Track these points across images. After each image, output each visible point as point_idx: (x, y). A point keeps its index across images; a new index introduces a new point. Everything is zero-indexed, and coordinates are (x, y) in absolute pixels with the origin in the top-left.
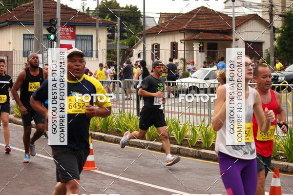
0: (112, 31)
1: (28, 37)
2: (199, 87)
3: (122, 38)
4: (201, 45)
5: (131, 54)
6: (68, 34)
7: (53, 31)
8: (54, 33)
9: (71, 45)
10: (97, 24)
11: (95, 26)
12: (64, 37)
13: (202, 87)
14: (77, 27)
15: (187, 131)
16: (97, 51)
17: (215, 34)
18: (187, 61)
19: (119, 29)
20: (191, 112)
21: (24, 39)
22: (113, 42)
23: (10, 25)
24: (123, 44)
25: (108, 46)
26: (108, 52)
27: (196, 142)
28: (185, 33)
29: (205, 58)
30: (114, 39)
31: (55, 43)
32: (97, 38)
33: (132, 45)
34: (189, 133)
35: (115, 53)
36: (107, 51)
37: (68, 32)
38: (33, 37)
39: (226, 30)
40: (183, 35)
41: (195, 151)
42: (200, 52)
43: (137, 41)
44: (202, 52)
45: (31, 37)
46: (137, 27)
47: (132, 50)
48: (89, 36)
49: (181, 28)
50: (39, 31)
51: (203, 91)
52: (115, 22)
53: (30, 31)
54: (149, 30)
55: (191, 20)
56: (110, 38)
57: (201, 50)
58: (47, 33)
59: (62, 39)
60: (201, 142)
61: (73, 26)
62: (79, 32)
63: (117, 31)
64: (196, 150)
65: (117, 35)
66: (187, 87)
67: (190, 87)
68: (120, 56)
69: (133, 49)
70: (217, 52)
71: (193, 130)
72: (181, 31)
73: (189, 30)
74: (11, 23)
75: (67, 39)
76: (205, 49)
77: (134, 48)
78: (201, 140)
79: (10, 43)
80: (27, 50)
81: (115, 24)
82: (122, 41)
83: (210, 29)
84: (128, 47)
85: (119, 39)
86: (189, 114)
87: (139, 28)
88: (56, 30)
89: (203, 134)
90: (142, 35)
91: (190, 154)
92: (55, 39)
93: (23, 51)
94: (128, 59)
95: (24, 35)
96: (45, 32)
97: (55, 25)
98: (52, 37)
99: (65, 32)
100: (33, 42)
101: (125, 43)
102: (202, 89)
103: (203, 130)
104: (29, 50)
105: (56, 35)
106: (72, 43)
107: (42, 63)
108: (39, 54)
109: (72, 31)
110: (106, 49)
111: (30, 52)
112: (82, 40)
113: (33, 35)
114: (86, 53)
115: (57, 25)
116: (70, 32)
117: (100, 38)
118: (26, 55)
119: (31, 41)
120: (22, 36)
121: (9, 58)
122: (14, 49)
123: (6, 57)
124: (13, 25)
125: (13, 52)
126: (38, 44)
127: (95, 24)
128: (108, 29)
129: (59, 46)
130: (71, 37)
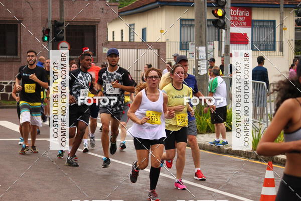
1: (187, 23)
6: (241, 19)
9: (245, 34)
10: (282, 6)
11: (279, 8)
12: (237, 23)
14: (253, 8)
16: (281, 43)
21: (182, 25)
23: (162, 6)
25: (296, 35)
31: (224, 31)
32: (281, 25)
36: (296, 43)
37: (242, 16)
38: (193, 23)
45: (190, 23)
48: (271, 21)
50: (201, 15)
53: (190, 15)
59: (234, 25)
61: (249, 8)
62: (257, 16)
74: (163, 4)
75: (241, 26)
79: (162, 31)
80: (186, 41)
93: (181, 42)
95: (182, 20)
96: (211, 16)
97: (223, 7)
98: (220, 23)
99: (238, 16)
100: (194, 30)
105: (225, 20)
106: (247, 31)
107: (205, 58)
108: (202, 46)
109: (247, 14)
110: (294, 39)
111: (190, 43)
112: (261, 26)
113: (192, 20)
114: (267, 45)
115: (226, 6)
116: (244, 16)
117: (285, 24)
118: (184, 47)
119: (192, 28)
120: (179, 21)
121: (161, 51)
122: (168, 40)
123: (157, 50)
124: (167, 6)
125: (167, 43)
126: (200, 33)
127: (279, 5)
128: (296, 12)
129: (229, 35)
130: (245, 23)
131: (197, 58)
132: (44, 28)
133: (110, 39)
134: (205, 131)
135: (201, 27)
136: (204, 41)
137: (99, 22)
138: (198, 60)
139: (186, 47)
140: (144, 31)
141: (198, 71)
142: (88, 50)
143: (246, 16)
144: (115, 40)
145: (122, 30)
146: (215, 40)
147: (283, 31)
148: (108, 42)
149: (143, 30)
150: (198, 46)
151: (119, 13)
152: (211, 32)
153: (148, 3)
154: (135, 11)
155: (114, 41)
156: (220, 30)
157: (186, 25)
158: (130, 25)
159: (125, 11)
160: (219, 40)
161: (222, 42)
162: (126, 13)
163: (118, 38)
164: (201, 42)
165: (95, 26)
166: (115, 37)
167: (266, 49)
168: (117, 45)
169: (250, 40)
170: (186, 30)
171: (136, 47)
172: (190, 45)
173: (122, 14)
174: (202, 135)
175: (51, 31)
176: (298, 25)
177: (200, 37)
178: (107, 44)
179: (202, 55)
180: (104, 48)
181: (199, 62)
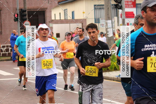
1: (98, 7)
6: (130, 3)
9: (132, 12)
21: (95, 9)
31: (120, 10)
37: (130, 2)
45: (100, 7)
59: (126, 7)
62: (139, 1)
75: (130, 8)
79: (84, 13)
80: (98, 18)
92: (121, 8)
93: (95, 19)
95: (95, 5)
104: (99, 17)
105: (122, 4)
106: (134, 10)
107: (111, 27)
108: (109, 20)
111: (100, 19)
113: (103, 5)
116: (131, 2)
120: (93, 6)
121: (84, 24)
122: (87, 17)
123: (81, 24)
125: (87, 20)
126: (108, 12)
129: (124, 13)
130: (132, 6)
131: (107, 27)
132: (15, 14)
133: (53, 18)
135: (108, 9)
136: (110, 17)
137: (46, 9)
138: (107, 28)
139: (98, 21)
140: (73, 13)
141: (108, 35)
143: (132, 2)
145: (60, 13)
146: (115, 16)
150: (107, 20)
152: (113, 11)
155: (55, 20)
156: (118, 10)
157: (97, 8)
158: (65, 10)
159: (61, 2)
160: (117, 16)
161: (119, 17)
162: (62, 3)
163: (58, 18)
164: (108, 18)
165: (44, 11)
166: (56, 17)
168: (58, 22)
170: (98, 11)
171: (69, 22)
173: (60, 3)
174: (111, 72)
175: (19, 15)
177: (108, 15)
178: (52, 21)
179: (110, 25)
180: (51, 24)
181: (108, 29)
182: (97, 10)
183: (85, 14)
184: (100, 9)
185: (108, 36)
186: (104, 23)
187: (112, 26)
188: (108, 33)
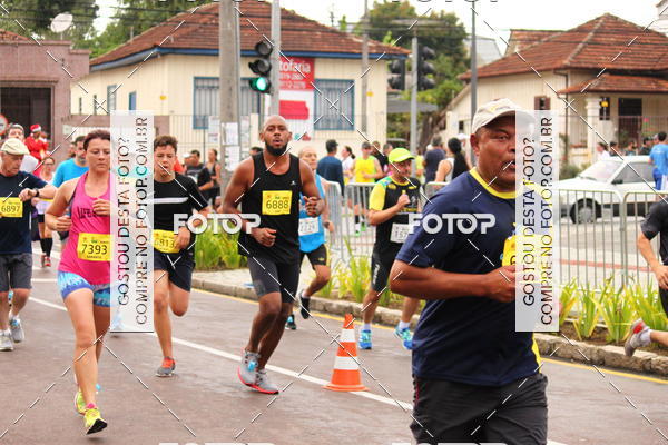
0: (400, 70)
1: (206, 83)
2: (600, 202)
3: (423, 86)
4: (605, 104)
5: (442, 123)
6: (297, 77)
7: (263, 70)
8: (266, 74)
9: (303, 104)
10: (365, 56)
11: (360, 58)
12: (288, 84)
13: (607, 201)
14: (317, 60)
15: (571, 302)
16: (364, 117)
17: (635, 78)
18: (573, 140)
19: (415, 66)
20: (582, 258)
21: (196, 87)
22: (403, 96)
23: (163, 55)
24: (423, 100)
25: (389, 104)
26: (391, 118)
27: (592, 329)
28: (566, 76)
29: (612, 134)
30: (403, 89)
31: (267, 96)
32: (364, 87)
33: (445, 103)
34: (577, 307)
35: (405, 121)
36: (388, 118)
37: (297, 72)
38: (216, 84)
39: (661, 70)
40: (563, 79)
41: (592, 350)
42: (601, 119)
43: (456, 94)
44: (608, 119)
45: (211, 84)
46: (457, 61)
47: (445, 115)
48: (347, 81)
49: (558, 65)
50: (230, 69)
51: (610, 211)
52: (405, 51)
53: (210, 69)
54: (485, 68)
55: (581, 45)
56: (397, 85)
57: (604, 114)
58: (250, 74)
59: (284, 87)
60: (605, 329)
61: (309, 58)
62: (324, 71)
63: (410, 69)
64: (592, 346)
65: (411, 79)
66: (573, 201)
67: (581, 201)
68: (418, 129)
69: (449, 114)
70: (641, 121)
71: (587, 301)
72: (557, 71)
73: (576, 68)
74: (163, 51)
75: (296, 89)
76: (614, 113)
77: (450, 110)
78: (603, 323)
79: (162, 98)
80: (203, 113)
81: (406, 55)
82: (422, 94)
83: (625, 67)
84: (435, 108)
85: (415, 88)
86: (578, 263)
87: (462, 64)
88: (270, 67)
89: (608, 311)
90: (468, 81)
91: (578, 356)
92: (268, 89)
93: (194, 116)
94: (435, 136)
95: (196, 79)
96: (246, 72)
97: (267, 57)
98: (261, 84)
99: (291, 73)
100: (217, 97)
101: (429, 97)
102: (607, 206)
103: (610, 301)
104: (208, 112)
105: (271, 79)
106: (307, 97)
107: (237, 142)
108: (232, 121)
109: (308, 70)
110: (385, 112)
111: (210, 118)
112: (329, 90)
113: (217, 79)
114: (340, 122)
115: (272, 56)
116: (301, 72)
117: (371, 86)
118: (201, 124)
119: (213, 93)
120: (192, 80)
121: (160, 131)
122: (172, 112)
124: (172, 56)
125: (171, 119)
126: (229, 100)
127: (360, 54)
128: (390, 66)
129: (277, 105)
130: (303, 84)
131: (223, 143)
133: (75, 110)
134: (237, 264)
135: (231, 89)
136: (235, 113)
137: (56, 82)
138: (225, 146)
139: (204, 124)
140: (132, 97)
141: (226, 164)
142: (40, 128)
144: (83, 112)
145: (95, 96)
146: (253, 112)
147: (368, 98)
148: (72, 116)
149: (131, 95)
150: (225, 123)
151: (91, 66)
152: (247, 98)
153: (138, 50)
154: (117, 63)
155: (81, 114)
156: (262, 96)
157: (203, 87)
158: (109, 88)
159: (101, 63)
160: (259, 112)
161: (264, 115)
162: (101, 67)
163: (88, 110)
164: (229, 116)
165: (50, 89)
166: (83, 107)
167: (339, 128)
169: (311, 112)
170: (204, 96)
172: (210, 121)
173: (94, 68)
174: (231, 272)
176: (393, 87)
177: (229, 107)
178: (70, 119)
179: (233, 136)
180: (65, 126)
181: (227, 149)
182: (203, 93)
183: (166, 102)
184: (211, 88)
185: (226, 168)
186: (217, 130)
187: (240, 140)
188: (227, 160)
